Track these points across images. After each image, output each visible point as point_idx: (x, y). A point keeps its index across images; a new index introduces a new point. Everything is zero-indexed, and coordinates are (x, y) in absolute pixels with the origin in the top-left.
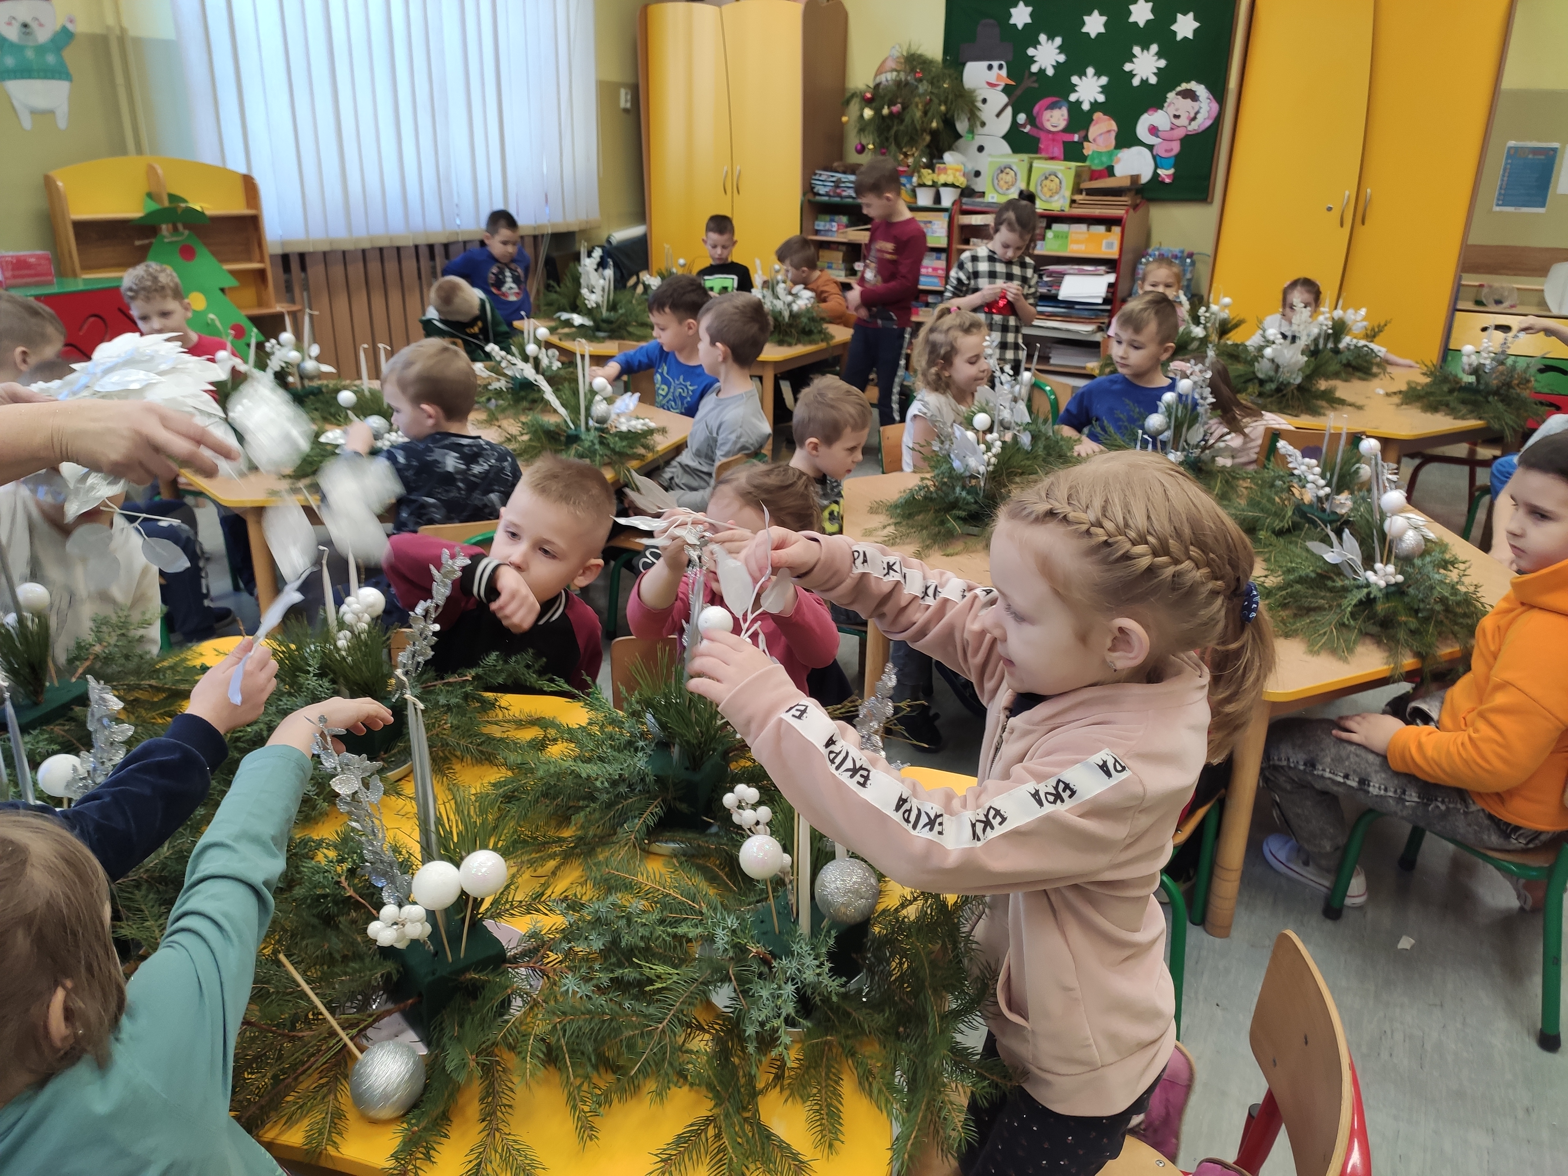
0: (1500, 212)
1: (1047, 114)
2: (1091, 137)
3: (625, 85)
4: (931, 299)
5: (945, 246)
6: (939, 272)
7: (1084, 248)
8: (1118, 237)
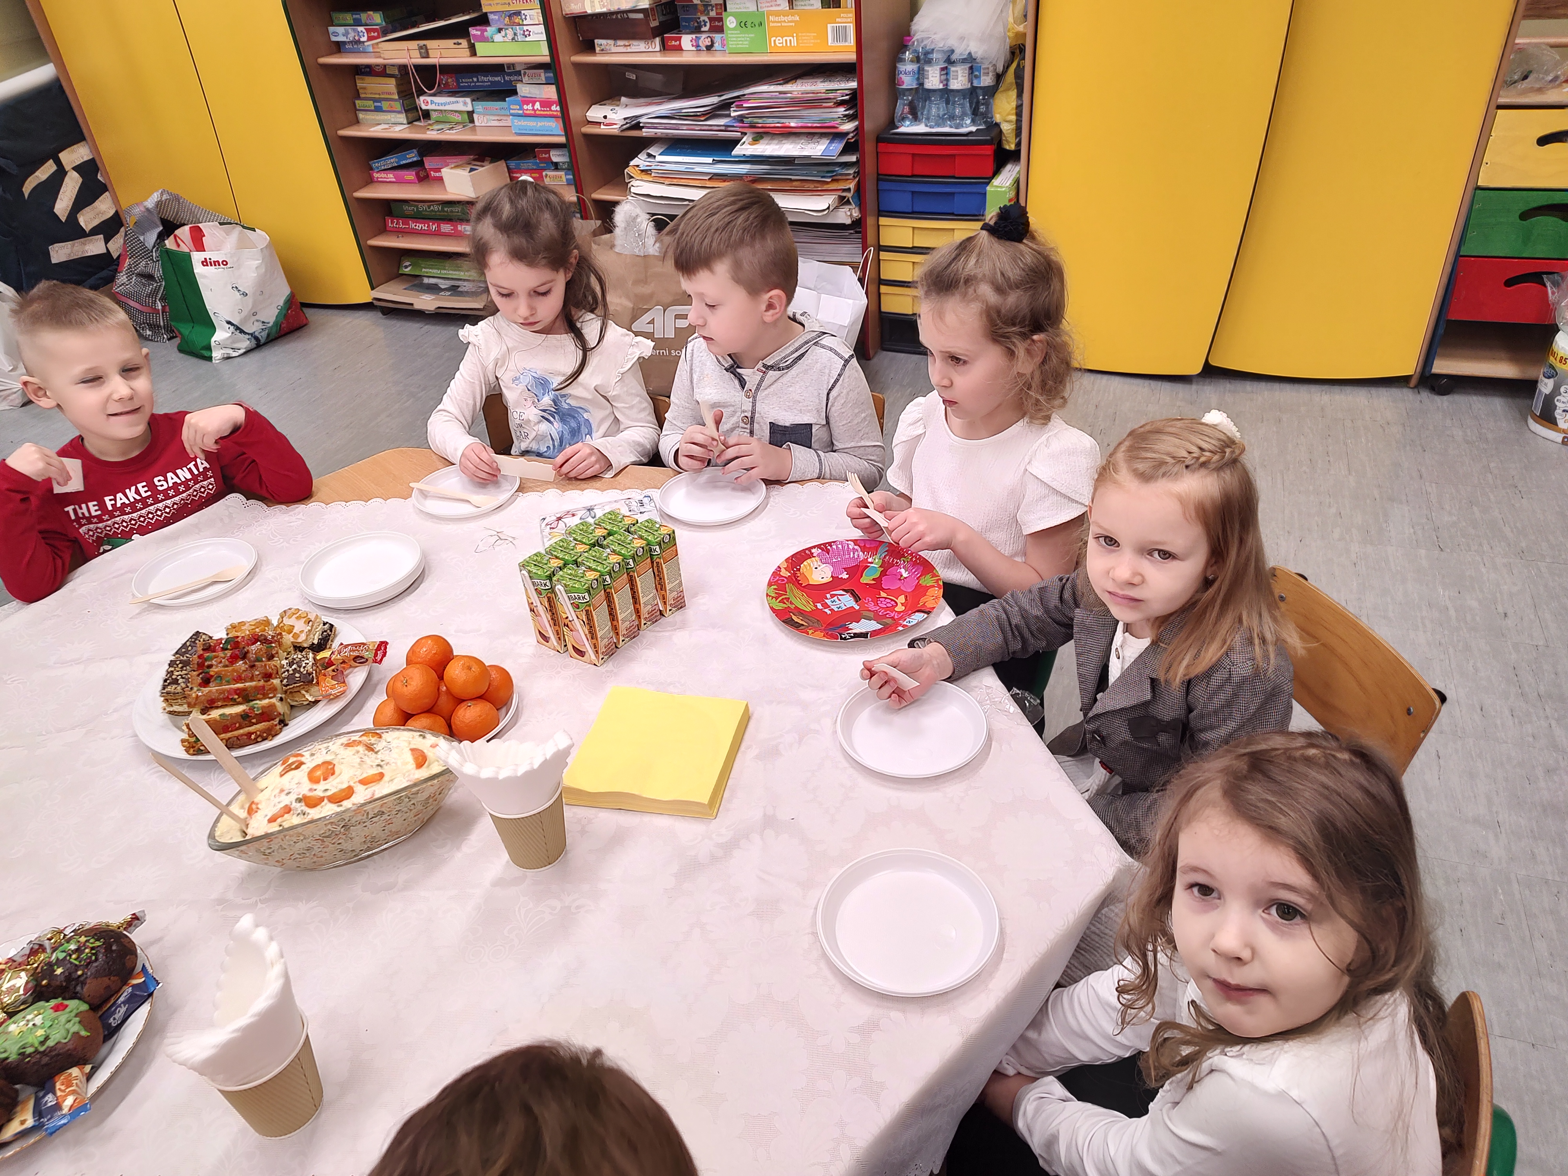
4: (556, 156)
5: (547, 59)
6: (554, 108)
7: (794, 43)
8: (852, 16)
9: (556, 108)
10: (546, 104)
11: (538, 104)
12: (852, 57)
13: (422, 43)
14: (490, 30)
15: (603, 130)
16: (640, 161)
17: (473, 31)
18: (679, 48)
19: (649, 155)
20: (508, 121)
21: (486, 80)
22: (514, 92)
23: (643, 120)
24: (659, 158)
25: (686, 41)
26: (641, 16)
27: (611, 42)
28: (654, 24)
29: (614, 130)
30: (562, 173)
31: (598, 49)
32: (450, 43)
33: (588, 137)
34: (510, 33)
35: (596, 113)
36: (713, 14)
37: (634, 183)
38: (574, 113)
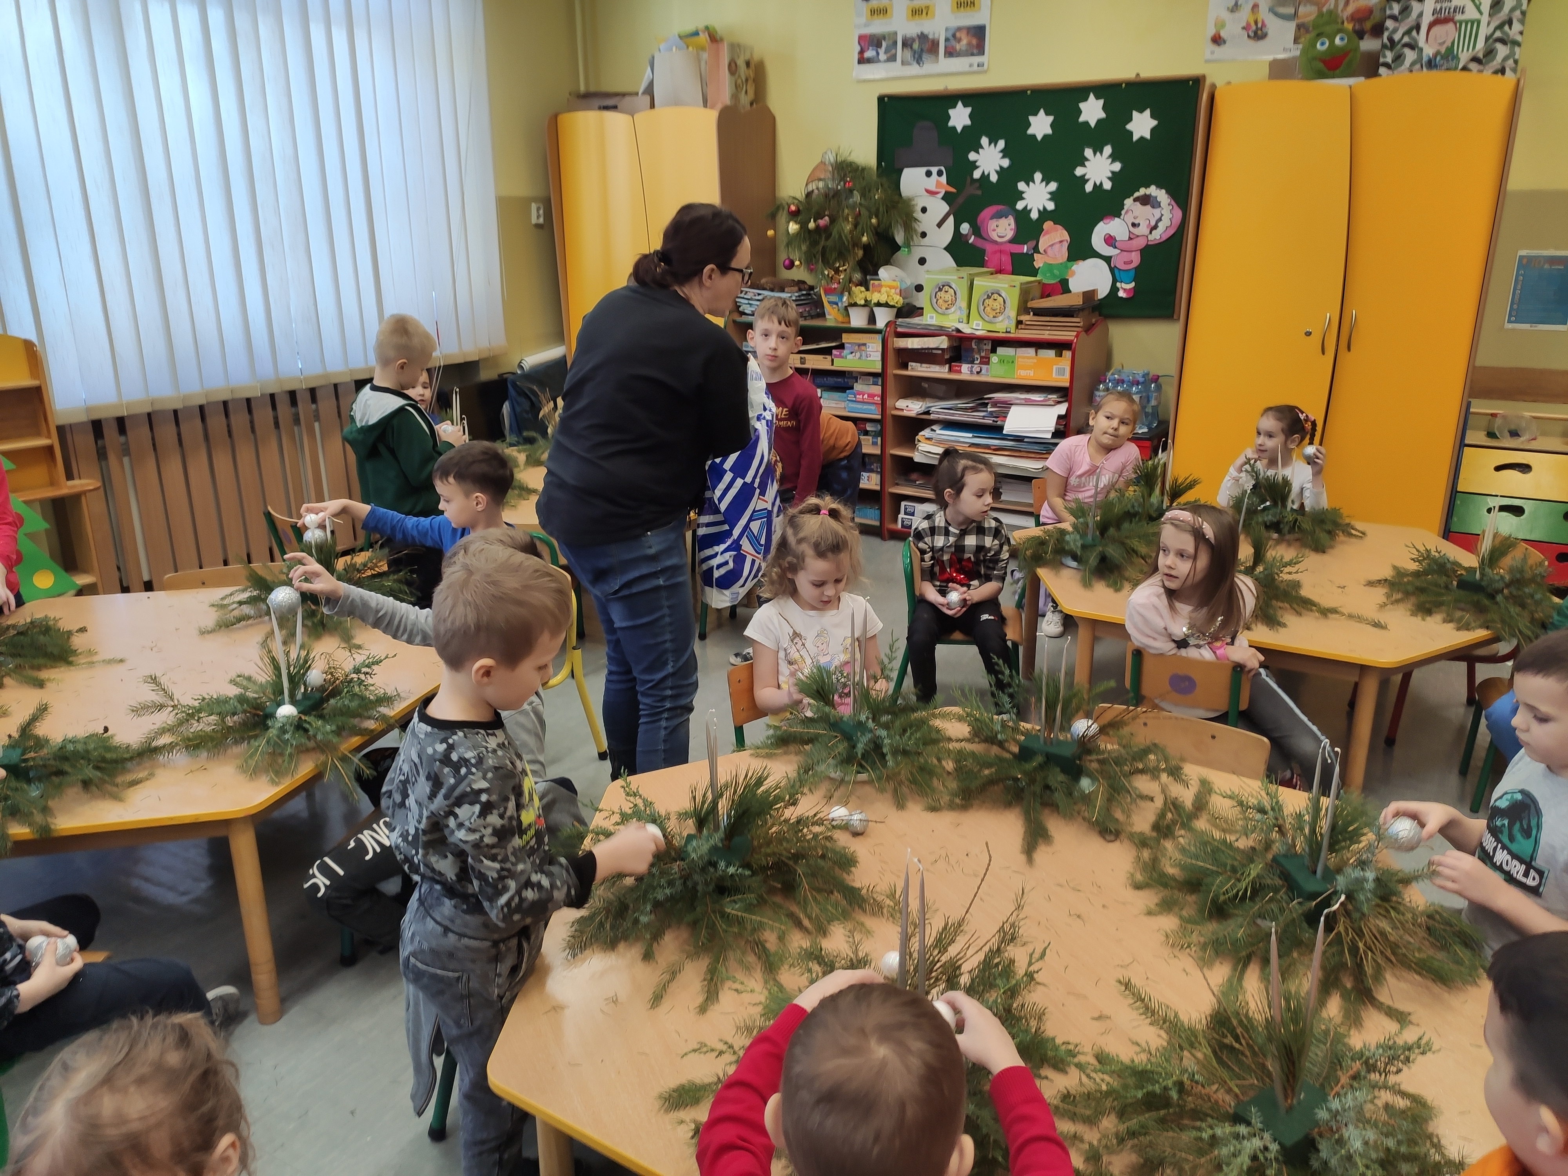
0: (1513, 330)
1: (992, 224)
2: (1041, 249)
3: (535, 200)
4: (869, 427)
5: (880, 371)
6: (876, 398)
7: (1032, 374)
8: (1069, 362)
9: (878, 399)
10: (871, 396)
11: (866, 396)
12: (1067, 384)
13: (803, 356)
14: (846, 352)
15: (905, 413)
16: (926, 433)
17: (834, 352)
18: (960, 372)
19: (932, 430)
20: (842, 405)
21: (831, 380)
22: (852, 388)
23: (933, 409)
24: (938, 432)
25: (965, 368)
26: (940, 352)
27: (919, 365)
28: (947, 357)
29: (912, 414)
30: (870, 438)
31: (910, 368)
32: (821, 357)
33: (894, 416)
34: (858, 354)
35: (901, 403)
36: (983, 354)
37: (920, 444)
38: (889, 403)
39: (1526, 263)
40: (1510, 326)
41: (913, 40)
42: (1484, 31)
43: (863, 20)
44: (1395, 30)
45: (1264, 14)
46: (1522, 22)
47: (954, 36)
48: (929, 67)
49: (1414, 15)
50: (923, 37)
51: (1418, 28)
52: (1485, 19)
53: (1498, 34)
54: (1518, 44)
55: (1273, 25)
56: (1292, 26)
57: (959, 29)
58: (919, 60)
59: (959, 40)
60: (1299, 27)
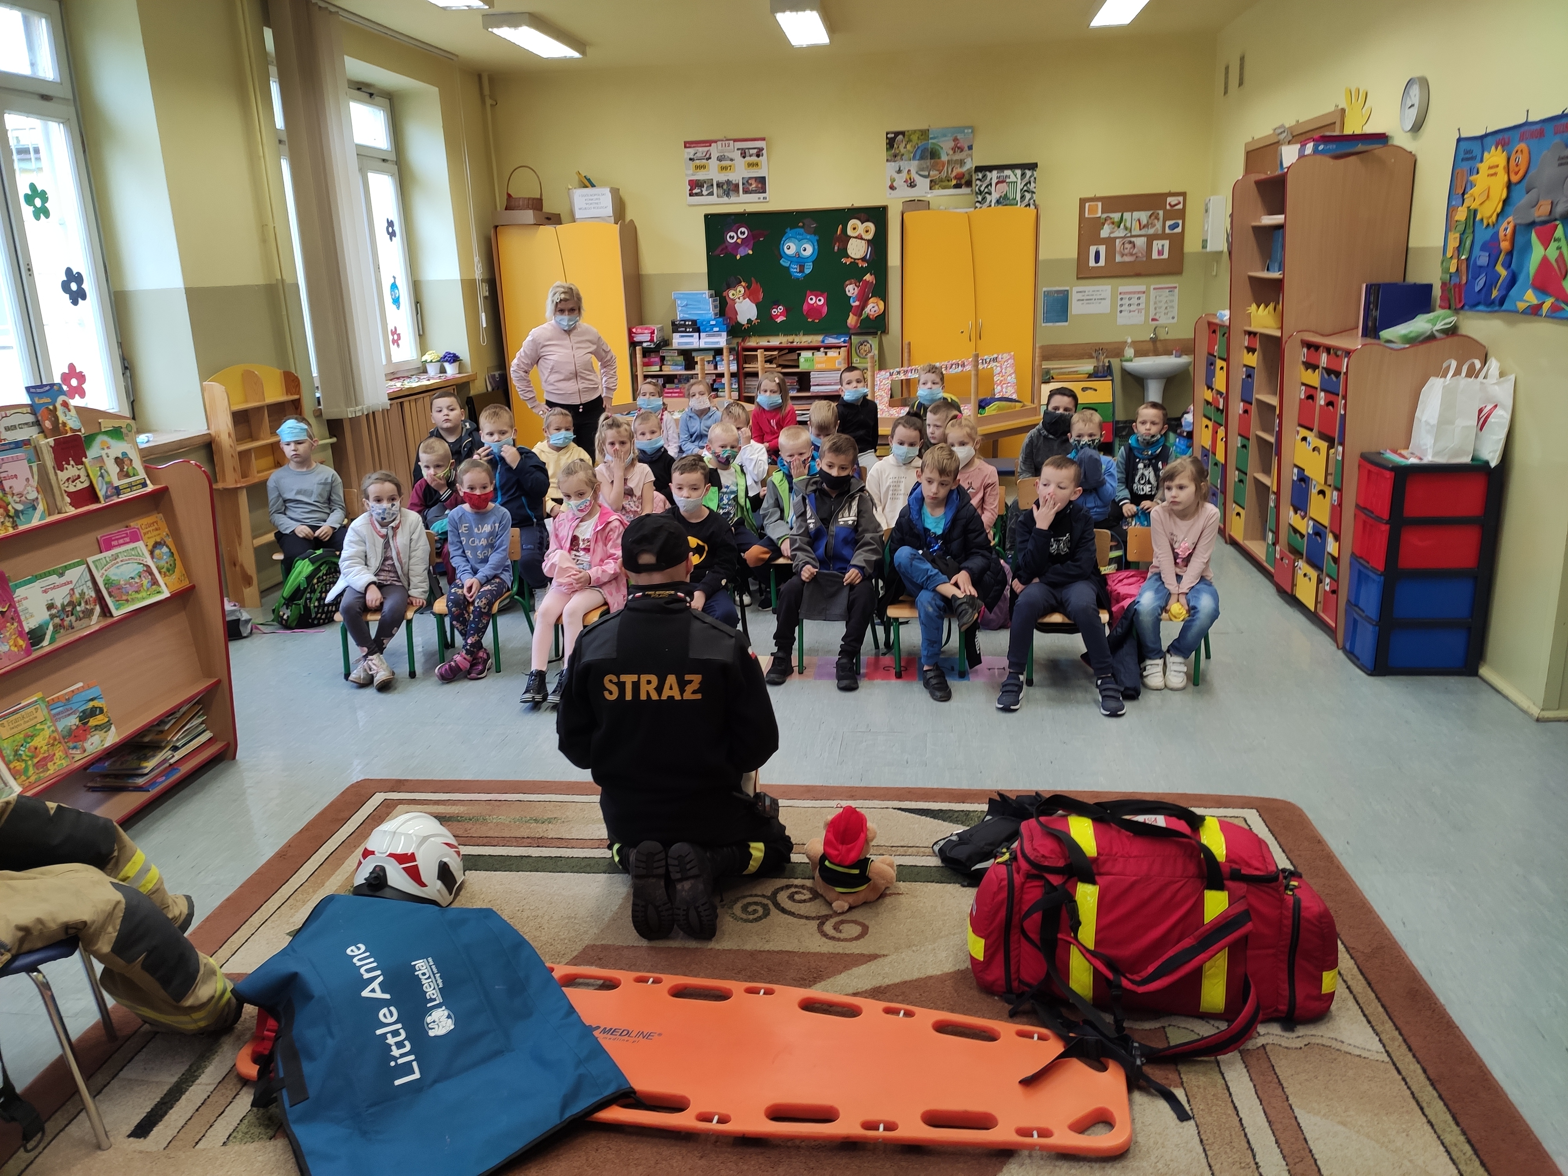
3: (483, 281)
39: (1047, 294)
40: (1044, 325)
41: (723, 184)
42: (1019, 187)
43: (691, 172)
44: (981, 186)
45: (914, 175)
46: (1035, 182)
47: (747, 182)
48: (733, 199)
49: (989, 179)
50: (728, 182)
51: (991, 184)
52: (1019, 181)
53: (1025, 188)
54: (1033, 192)
55: (918, 180)
56: (928, 180)
57: (750, 178)
58: (728, 195)
59: (751, 185)
60: (931, 181)
